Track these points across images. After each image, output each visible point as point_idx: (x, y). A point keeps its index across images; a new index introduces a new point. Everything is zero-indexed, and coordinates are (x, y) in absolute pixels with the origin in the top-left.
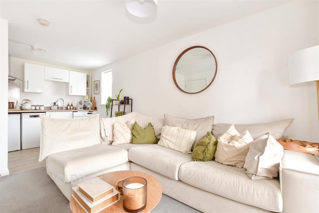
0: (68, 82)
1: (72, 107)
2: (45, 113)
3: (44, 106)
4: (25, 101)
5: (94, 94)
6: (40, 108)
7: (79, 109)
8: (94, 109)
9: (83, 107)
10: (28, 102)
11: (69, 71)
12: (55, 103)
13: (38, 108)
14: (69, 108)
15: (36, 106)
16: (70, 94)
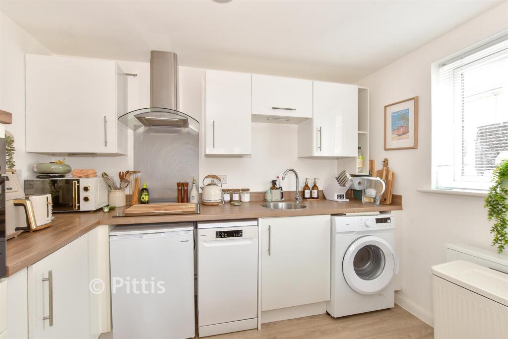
0: (310, 116)
1: (316, 191)
2: (255, 223)
3: (250, 191)
4: (209, 181)
5: (386, 149)
6: (240, 197)
7: (336, 198)
8: (389, 201)
9: (346, 193)
10: (216, 181)
11: (311, 81)
12: (274, 182)
13: (236, 197)
14: (307, 195)
15: (231, 192)
16: (316, 153)
